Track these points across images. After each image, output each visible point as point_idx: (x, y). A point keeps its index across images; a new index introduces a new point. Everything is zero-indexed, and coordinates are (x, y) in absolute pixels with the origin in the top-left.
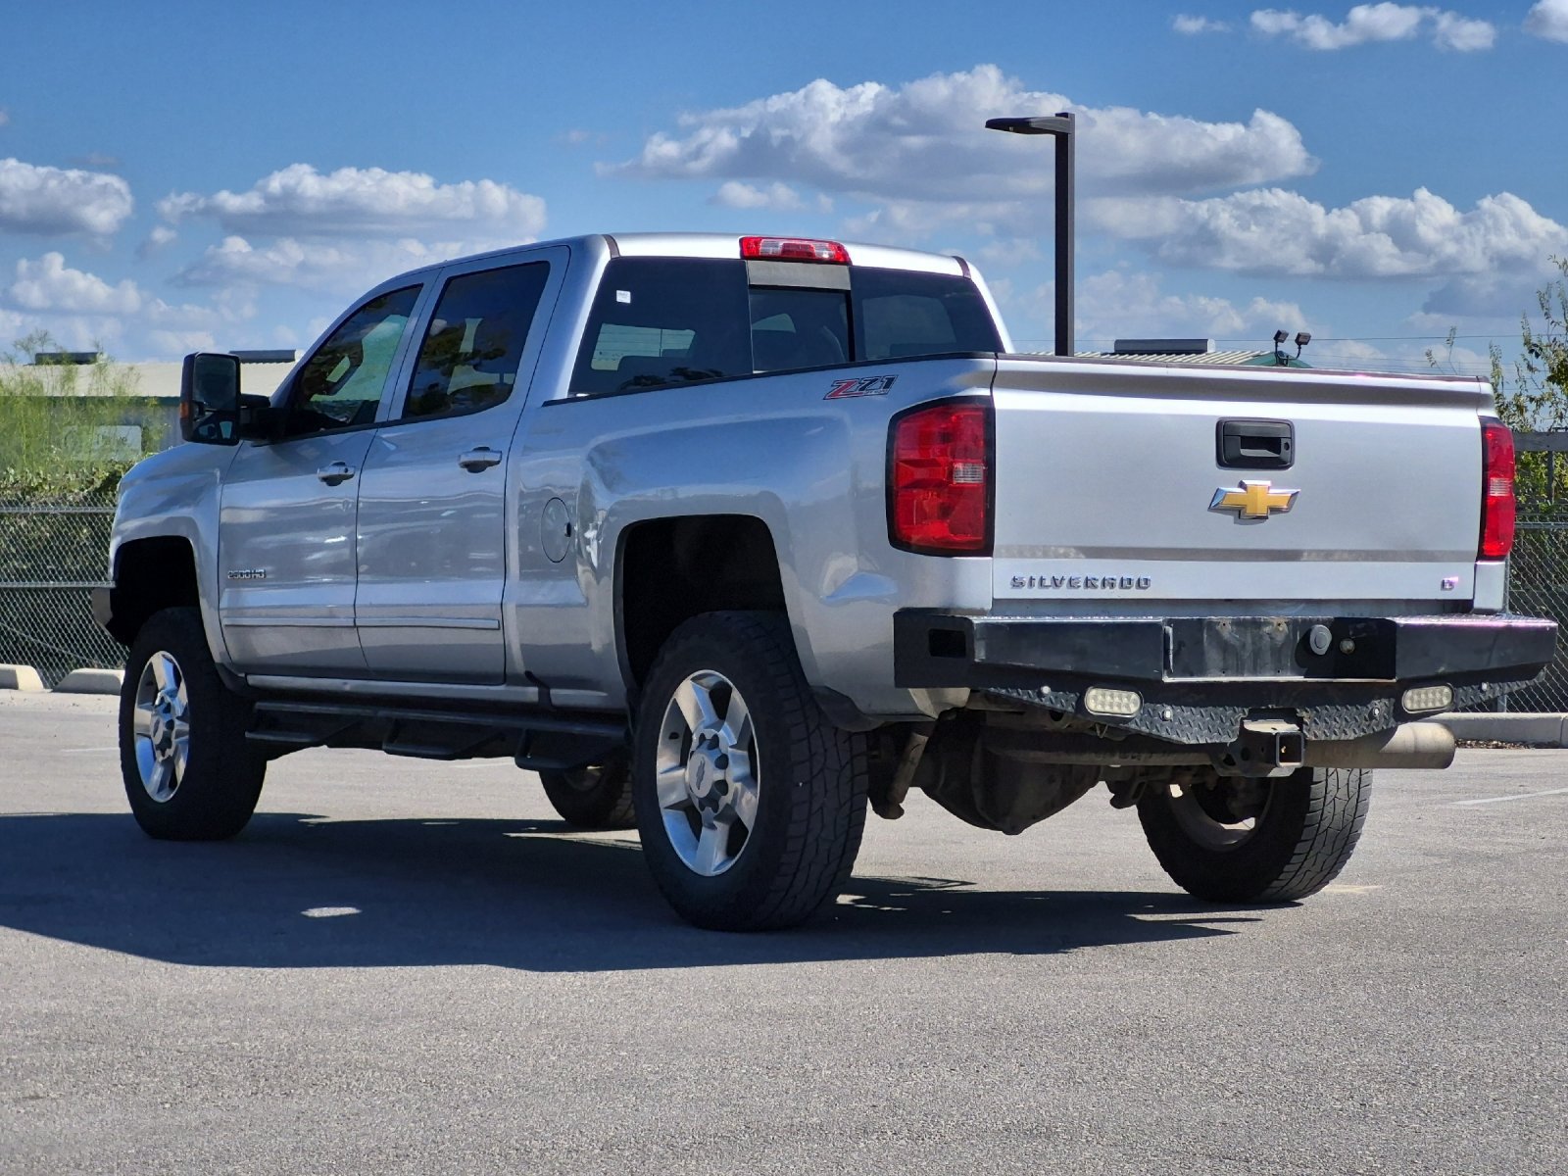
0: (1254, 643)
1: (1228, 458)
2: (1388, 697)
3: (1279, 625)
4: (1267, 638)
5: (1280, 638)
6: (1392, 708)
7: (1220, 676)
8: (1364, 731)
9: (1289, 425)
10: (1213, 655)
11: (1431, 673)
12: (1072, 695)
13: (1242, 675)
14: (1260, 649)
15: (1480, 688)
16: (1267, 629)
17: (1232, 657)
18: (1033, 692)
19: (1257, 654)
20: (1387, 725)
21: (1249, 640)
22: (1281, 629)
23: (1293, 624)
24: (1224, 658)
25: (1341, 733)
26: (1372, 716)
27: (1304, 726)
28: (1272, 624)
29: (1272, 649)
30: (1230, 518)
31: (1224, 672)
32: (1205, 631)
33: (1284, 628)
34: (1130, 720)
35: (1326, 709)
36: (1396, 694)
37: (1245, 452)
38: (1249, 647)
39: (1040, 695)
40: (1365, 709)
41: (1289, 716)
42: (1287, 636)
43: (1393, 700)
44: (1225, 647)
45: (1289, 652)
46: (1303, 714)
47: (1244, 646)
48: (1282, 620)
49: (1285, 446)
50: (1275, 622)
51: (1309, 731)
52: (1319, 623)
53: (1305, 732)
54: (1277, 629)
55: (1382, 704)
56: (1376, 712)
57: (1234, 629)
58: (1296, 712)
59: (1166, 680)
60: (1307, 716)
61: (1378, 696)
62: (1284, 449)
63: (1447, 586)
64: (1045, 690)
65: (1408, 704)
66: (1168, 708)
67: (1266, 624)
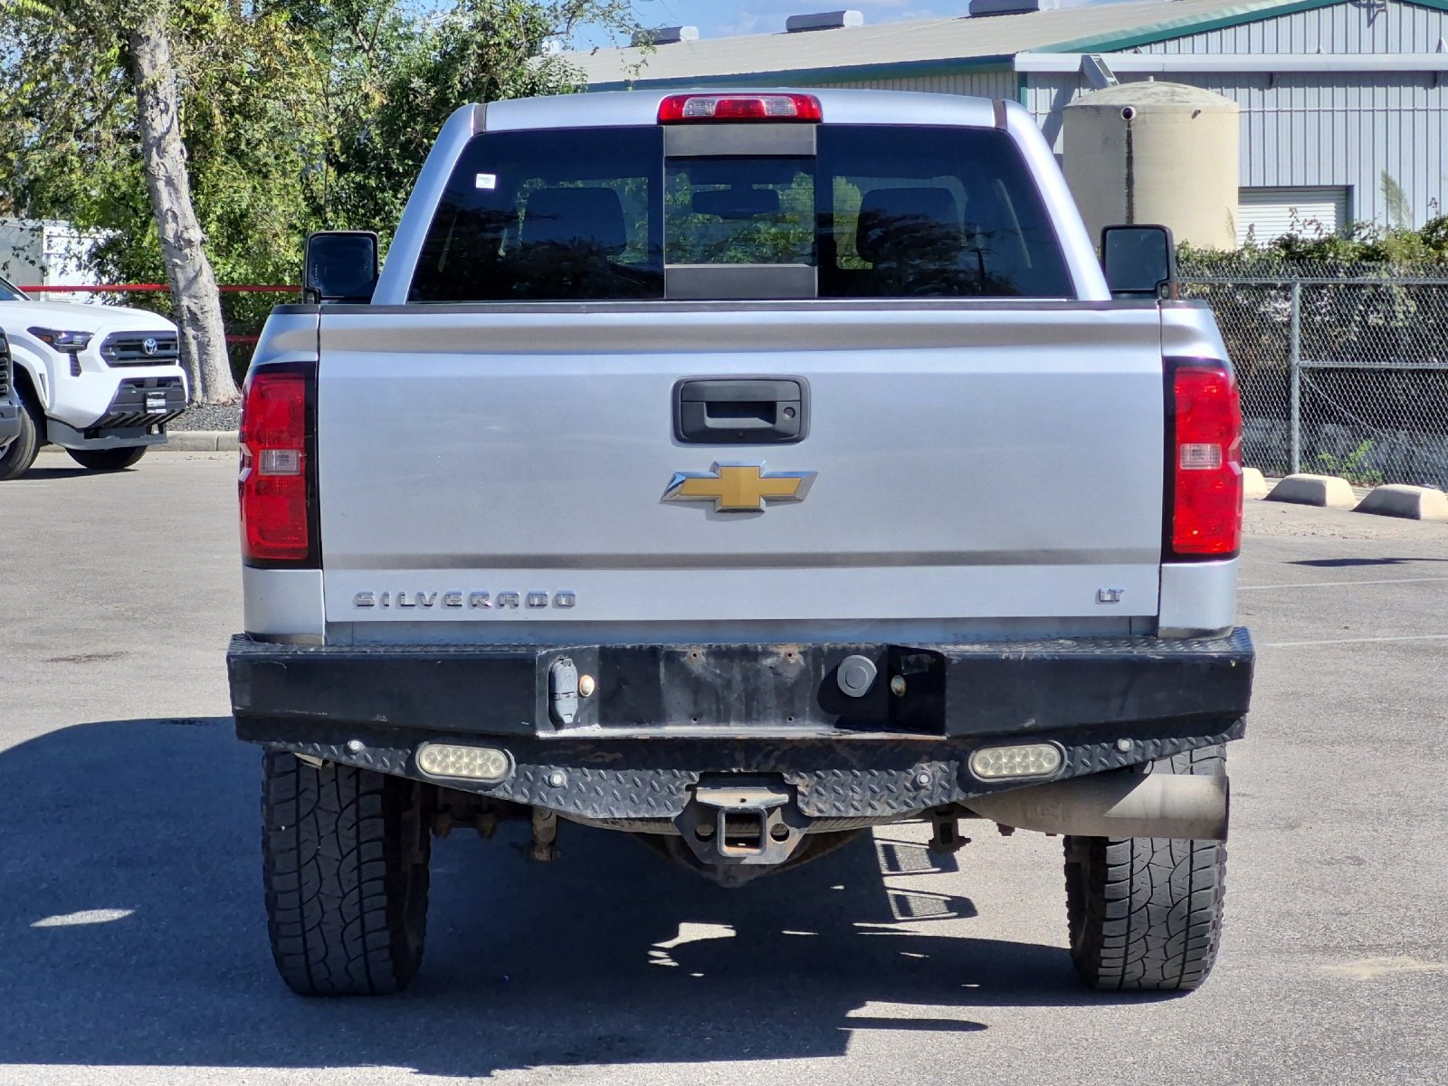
0: (745, 679)
1: (689, 433)
2: (947, 759)
3: (790, 655)
4: (769, 674)
5: (791, 675)
6: (955, 773)
7: (689, 724)
8: (906, 804)
9: (799, 383)
10: (675, 696)
11: (1014, 729)
12: (400, 753)
14: (756, 689)
15: (1116, 747)
16: (769, 661)
17: (706, 700)
18: (338, 749)
19: (751, 695)
20: (949, 797)
21: (737, 676)
22: (792, 661)
23: (815, 655)
24: (695, 703)
25: (863, 807)
26: (917, 786)
27: (799, 797)
28: (777, 654)
29: (777, 688)
30: (700, 513)
31: (697, 717)
32: (662, 664)
33: (797, 658)
34: (496, 785)
35: (834, 774)
36: (957, 754)
37: (711, 422)
38: (738, 686)
39: (348, 752)
40: (904, 774)
41: (776, 783)
42: (804, 672)
43: (955, 764)
44: (696, 685)
45: (809, 692)
46: (797, 781)
47: (728, 684)
48: (794, 649)
49: (787, 410)
50: (783, 651)
51: (807, 804)
52: (857, 651)
53: (801, 805)
54: (785, 662)
55: (934, 769)
56: (924, 779)
57: (712, 660)
58: (783, 778)
59: (542, 734)
60: (802, 783)
61: (925, 757)
62: (787, 417)
63: (1108, 597)
64: (355, 745)
65: (979, 769)
66: (561, 771)
67: (767, 654)
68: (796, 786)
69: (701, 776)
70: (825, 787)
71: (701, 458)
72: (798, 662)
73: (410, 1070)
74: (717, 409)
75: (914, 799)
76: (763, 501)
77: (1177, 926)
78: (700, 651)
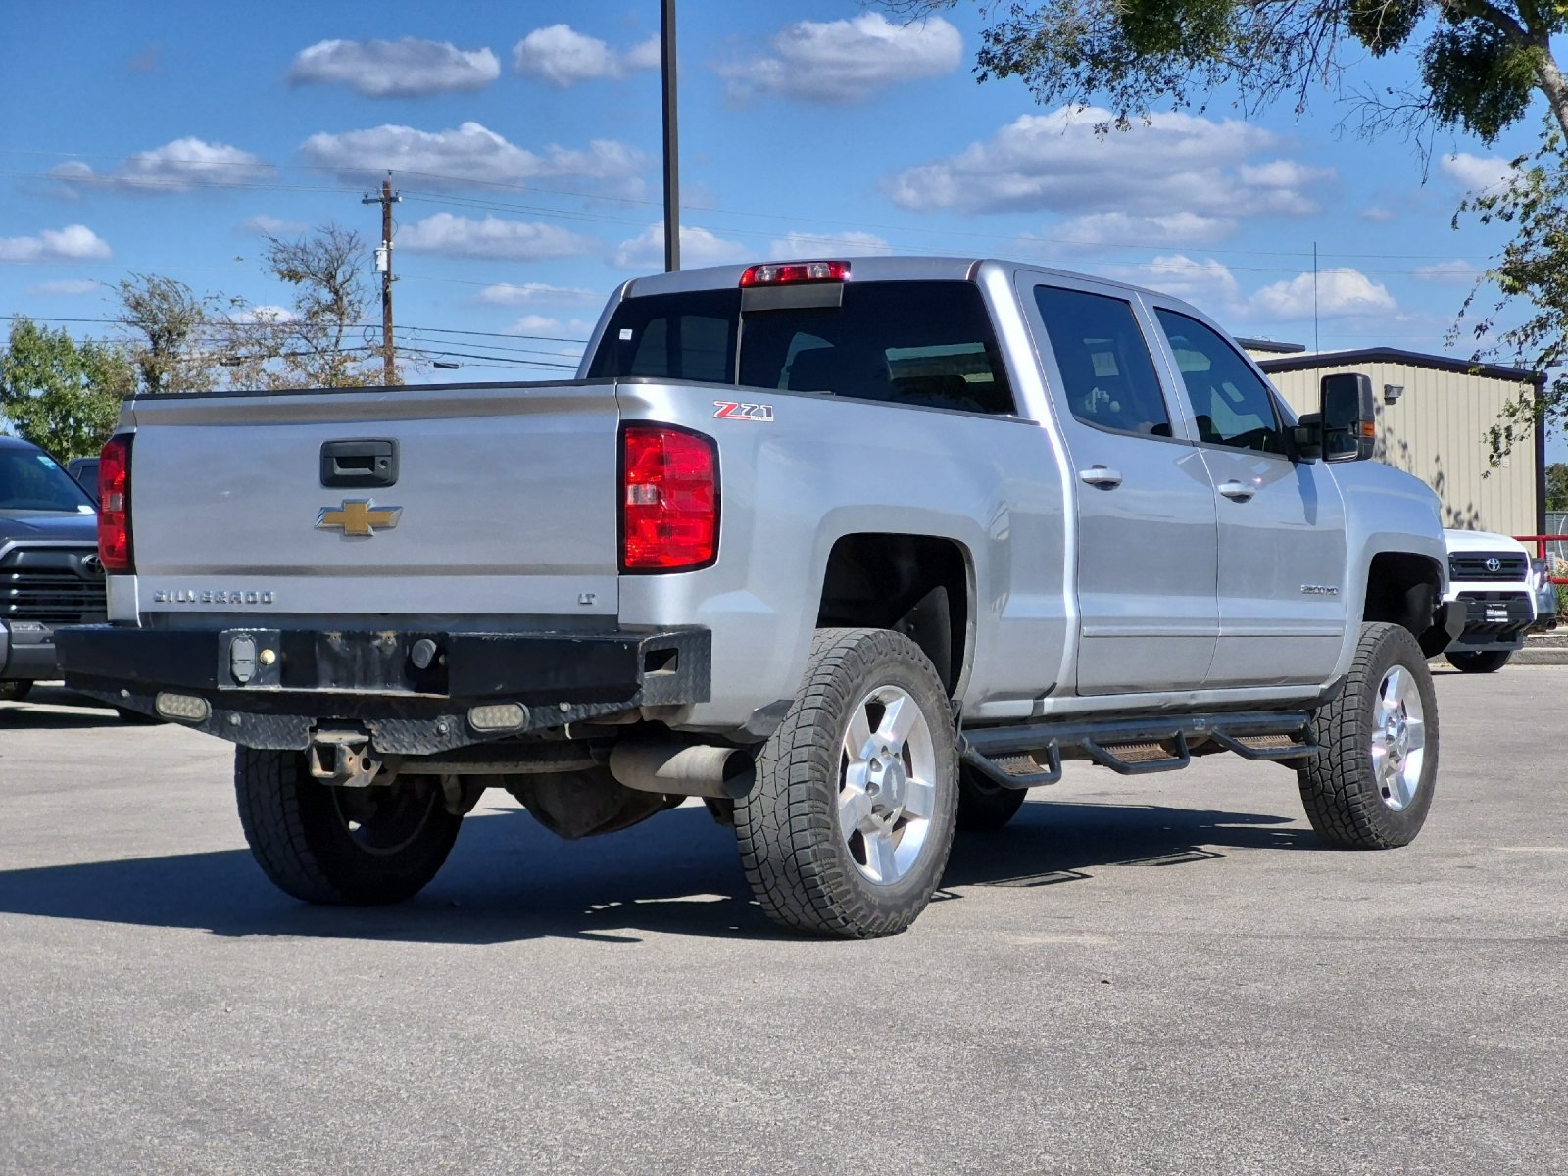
0: (363, 656)
1: (330, 481)
2: (456, 713)
3: (389, 639)
4: (377, 651)
5: (389, 652)
6: (462, 724)
7: (331, 687)
8: (436, 746)
9: (391, 444)
10: (325, 667)
11: (491, 692)
13: (353, 687)
14: (370, 662)
15: (558, 708)
16: (377, 643)
17: (343, 668)
19: (367, 667)
21: (359, 653)
22: (390, 643)
23: (402, 638)
24: (335, 670)
25: (411, 747)
26: (440, 733)
27: (373, 738)
28: (381, 638)
29: (381, 662)
30: (336, 536)
31: (337, 682)
32: (316, 644)
33: (392, 641)
36: (461, 712)
37: (340, 472)
38: (359, 660)
40: (432, 724)
42: (397, 649)
43: (461, 717)
44: (335, 659)
45: (398, 666)
46: (371, 727)
47: (354, 657)
48: (391, 634)
49: (383, 462)
50: (384, 635)
51: (378, 743)
52: (427, 637)
53: (375, 744)
54: (386, 643)
55: (450, 720)
56: (443, 728)
57: (344, 641)
58: (363, 725)
59: (222, 687)
60: (375, 728)
61: (444, 712)
62: (383, 467)
63: (585, 600)
64: (125, 693)
65: (475, 721)
66: (237, 715)
67: (376, 637)
68: (370, 730)
69: (318, 721)
70: (386, 731)
71: (338, 496)
72: (392, 644)
73: (207, 930)
74: (344, 462)
75: (440, 742)
76: (371, 529)
77: (795, 878)
78: (338, 635)
